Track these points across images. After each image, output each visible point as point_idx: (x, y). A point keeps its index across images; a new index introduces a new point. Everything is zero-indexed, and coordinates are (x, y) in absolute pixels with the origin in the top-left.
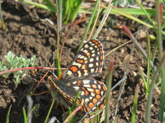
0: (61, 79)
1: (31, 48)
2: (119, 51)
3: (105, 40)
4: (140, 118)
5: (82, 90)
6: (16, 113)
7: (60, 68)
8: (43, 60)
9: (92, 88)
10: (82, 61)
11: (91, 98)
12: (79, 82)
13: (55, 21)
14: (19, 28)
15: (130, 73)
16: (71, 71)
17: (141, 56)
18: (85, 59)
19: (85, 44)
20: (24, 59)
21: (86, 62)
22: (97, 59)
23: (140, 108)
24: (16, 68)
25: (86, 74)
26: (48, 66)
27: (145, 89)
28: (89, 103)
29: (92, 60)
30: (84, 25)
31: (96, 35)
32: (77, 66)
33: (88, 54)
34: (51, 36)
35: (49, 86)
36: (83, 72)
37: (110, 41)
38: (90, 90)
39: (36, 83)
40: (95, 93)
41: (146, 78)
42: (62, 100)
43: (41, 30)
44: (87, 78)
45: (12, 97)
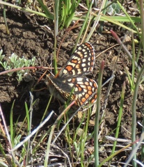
0: (58, 77)
1: (31, 50)
2: (107, 53)
3: (95, 43)
4: (126, 111)
5: (76, 87)
6: (19, 106)
7: (56, 68)
8: (42, 60)
9: (84, 85)
10: (76, 62)
11: (83, 94)
12: (74, 79)
13: (53, 27)
14: (22, 33)
15: (117, 72)
16: (67, 69)
17: (126, 57)
18: (79, 59)
19: (78, 47)
20: (25, 60)
21: (79, 62)
22: (89, 59)
23: (125, 103)
24: (19, 67)
25: (79, 72)
26: (47, 66)
27: (130, 86)
28: (82, 98)
29: (84, 60)
30: (77, 31)
31: (88, 39)
32: (72, 66)
33: (81, 55)
34: (49, 40)
35: (47, 83)
36: (76, 71)
37: (99, 45)
38: (82, 86)
39: (36, 81)
40: (87, 89)
41: (131, 76)
42: (58, 95)
43: (40, 34)
44: (80, 76)
45: (15, 93)
